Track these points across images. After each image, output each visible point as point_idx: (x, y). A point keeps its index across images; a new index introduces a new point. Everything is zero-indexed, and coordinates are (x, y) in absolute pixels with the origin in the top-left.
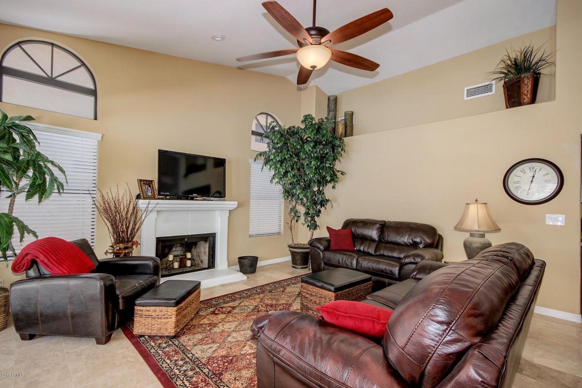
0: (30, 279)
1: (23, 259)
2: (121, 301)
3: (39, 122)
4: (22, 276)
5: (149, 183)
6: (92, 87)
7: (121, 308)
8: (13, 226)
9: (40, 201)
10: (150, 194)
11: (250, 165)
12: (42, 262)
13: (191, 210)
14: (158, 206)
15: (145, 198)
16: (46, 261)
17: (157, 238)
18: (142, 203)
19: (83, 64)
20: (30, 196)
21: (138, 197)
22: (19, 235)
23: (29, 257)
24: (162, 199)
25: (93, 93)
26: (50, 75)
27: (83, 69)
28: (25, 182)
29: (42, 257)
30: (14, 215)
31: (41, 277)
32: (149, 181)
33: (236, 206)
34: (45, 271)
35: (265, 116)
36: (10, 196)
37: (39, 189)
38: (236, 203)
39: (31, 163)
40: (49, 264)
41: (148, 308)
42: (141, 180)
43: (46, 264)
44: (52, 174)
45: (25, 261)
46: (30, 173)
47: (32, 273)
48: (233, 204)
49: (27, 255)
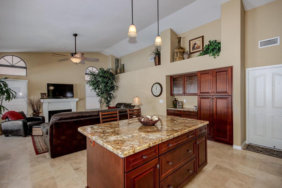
0: (6, 121)
1: (4, 116)
2: (29, 126)
3: (9, 79)
4: (5, 120)
5: (45, 94)
6: (25, 66)
7: (29, 128)
8: (1, 108)
9: (9, 101)
10: (45, 97)
11: (85, 85)
12: (9, 117)
13: (61, 102)
14: (45, 101)
15: (43, 99)
16: (10, 116)
17: (49, 111)
18: (42, 100)
19: (22, 60)
20: (6, 100)
21: (41, 99)
22: (3, 110)
23: (6, 116)
24: (50, 99)
25: (26, 68)
26: (12, 64)
27: (22, 61)
28: (5, 97)
29: (9, 116)
30: (2, 105)
31: (9, 121)
32: (45, 93)
33: (78, 100)
34: (10, 119)
35: (92, 67)
36: (1, 100)
37: (8, 98)
38: (78, 99)
39: (6, 91)
40: (11, 117)
41: (36, 128)
42: (41, 93)
43: (10, 117)
44: (12, 93)
45: (5, 117)
46: (6, 94)
47: (7, 120)
48: (77, 99)
49: (5, 115)
